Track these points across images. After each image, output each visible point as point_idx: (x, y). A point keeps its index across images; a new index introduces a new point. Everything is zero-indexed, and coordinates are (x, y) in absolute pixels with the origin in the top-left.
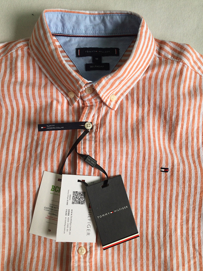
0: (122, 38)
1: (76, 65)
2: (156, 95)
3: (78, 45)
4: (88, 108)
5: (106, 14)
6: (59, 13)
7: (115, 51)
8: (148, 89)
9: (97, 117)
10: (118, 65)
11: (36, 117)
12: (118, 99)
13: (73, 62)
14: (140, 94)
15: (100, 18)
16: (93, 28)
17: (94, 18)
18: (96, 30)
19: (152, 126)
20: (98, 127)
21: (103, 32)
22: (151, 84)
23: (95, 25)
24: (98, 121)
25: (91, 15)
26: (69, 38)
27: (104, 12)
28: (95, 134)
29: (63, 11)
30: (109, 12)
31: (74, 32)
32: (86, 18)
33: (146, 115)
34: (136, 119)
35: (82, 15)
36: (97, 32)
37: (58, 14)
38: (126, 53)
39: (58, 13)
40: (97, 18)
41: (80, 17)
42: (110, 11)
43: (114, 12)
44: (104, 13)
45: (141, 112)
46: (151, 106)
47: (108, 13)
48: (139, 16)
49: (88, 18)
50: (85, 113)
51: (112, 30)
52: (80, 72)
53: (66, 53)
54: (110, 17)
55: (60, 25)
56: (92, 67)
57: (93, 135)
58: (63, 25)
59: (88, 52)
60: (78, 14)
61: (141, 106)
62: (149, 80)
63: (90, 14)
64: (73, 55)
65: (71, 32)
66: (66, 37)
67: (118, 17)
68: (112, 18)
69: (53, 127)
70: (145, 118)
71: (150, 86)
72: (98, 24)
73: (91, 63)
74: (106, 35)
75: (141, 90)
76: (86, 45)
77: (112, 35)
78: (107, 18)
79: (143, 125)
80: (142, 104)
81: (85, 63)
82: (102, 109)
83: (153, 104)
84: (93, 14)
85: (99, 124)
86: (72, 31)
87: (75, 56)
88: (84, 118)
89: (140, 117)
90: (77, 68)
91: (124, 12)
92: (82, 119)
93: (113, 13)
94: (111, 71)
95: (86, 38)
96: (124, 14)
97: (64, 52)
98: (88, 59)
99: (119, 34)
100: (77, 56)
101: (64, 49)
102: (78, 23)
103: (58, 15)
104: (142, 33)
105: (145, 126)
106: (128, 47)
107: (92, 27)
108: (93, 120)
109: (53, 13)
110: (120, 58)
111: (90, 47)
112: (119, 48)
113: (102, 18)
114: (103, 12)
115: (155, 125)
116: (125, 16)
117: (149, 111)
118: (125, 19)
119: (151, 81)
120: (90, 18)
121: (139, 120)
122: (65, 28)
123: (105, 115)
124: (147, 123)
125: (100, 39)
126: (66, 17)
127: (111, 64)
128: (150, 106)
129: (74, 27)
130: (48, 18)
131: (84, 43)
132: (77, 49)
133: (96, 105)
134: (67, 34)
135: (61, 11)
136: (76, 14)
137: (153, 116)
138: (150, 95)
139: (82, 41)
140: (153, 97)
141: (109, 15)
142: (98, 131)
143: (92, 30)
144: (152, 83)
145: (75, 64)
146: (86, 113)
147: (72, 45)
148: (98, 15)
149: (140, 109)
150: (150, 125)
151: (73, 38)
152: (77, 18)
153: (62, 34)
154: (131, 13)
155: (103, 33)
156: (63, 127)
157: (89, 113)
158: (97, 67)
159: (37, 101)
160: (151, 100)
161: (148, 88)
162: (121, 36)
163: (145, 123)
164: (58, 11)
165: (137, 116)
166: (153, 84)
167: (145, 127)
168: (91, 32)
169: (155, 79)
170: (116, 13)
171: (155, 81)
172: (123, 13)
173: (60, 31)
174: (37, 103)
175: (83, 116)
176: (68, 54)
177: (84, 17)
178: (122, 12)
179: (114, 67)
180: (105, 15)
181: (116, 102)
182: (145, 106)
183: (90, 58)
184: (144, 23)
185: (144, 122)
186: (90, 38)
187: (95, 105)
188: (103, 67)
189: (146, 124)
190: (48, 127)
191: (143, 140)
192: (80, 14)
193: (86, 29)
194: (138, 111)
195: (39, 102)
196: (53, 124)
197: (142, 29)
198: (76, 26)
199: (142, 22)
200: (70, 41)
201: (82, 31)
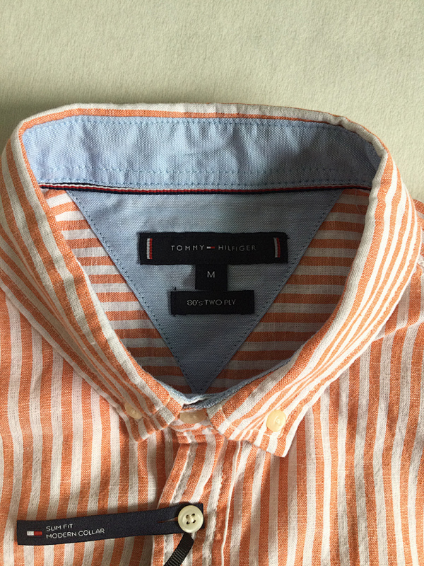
0: (299, 196)
1: (138, 296)
2: (418, 406)
3: (147, 221)
4: (189, 452)
5: (244, 116)
6: (76, 121)
7: (274, 244)
8: (391, 380)
9: (220, 486)
10: (284, 295)
11: (11, 489)
12: (293, 417)
13: (129, 282)
14: (361, 397)
15: (225, 129)
16: (200, 164)
17: (204, 131)
18: (209, 169)
19: (399, 504)
20: (223, 522)
21: (233, 177)
22: (399, 362)
23: (206, 154)
24: (223, 500)
25: (190, 120)
26: (113, 199)
27: (238, 109)
28: (212, 552)
29: (90, 110)
30: (255, 112)
31: (134, 178)
32: (173, 130)
33: (377, 462)
34: (347, 476)
35: (159, 120)
36: (211, 179)
37: (73, 121)
38: (311, 250)
39: (70, 122)
40: (213, 130)
41: (153, 130)
42: (260, 107)
43: (275, 114)
44: (238, 114)
45: (362, 452)
46: (396, 437)
47: (251, 117)
48: (372, 139)
49: (181, 130)
50: (177, 476)
51: (265, 172)
52: (152, 318)
53: (102, 246)
54: (259, 130)
55: (81, 157)
56: (192, 303)
57: (206, 552)
58: (94, 159)
59: (179, 248)
60: (145, 118)
61: (364, 433)
62: (394, 347)
63: (188, 115)
64: (128, 256)
65: (121, 179)
66: (104, 195)
67: (288, 132)
68: (267, 134)
69: (67, 530)
70: (375, 473)
71: (398, 371)
72: (217, 151)
73: (192, 288)
74: (242, 188)
75: (366, 384)
76: (174, 221)
77: (264, 187)
78: (249, 130)
79: (371, 504)
80: (368, 428)
81: (170, 289)
82: (237, 458)
83: (404, 432)
84: (198, 116)
85: (228, 510)
86: (126, 176)
87: (135, 258)
88: (175, 493)
89: (359, 472)
90: (143, 304)
91: (313, 117)
92: (168, 495)
93: (271, 118)
94: (258, 319)
95: (173, 197)
96: (314, 121)
97: (98, 244)
98: (180, 275)
99: (290, 186)
100: (143, 260)
101: (99, 236)
102: (144, 148)
103: (71, 127)
104: (382, 207)
105: (378, 509)
106: (319, 229)
107: (194, 161)
108: (207, 496)
109: (53, 125)
110: (292, 270)
111: (188, 230)
112: (288, 233)
113: (230, 128)
114: (234, 110)
115: (409, 497)
116: (314, 130)
117: (388, 450)
118: (316, 139)
119: (401, 351)
120: (188, 129)
121: (357, 483)
122: (100, 166)
123: (246, 473)
124: (384, 495)
125: (222, 199)
126: (102, 133)
127: (259, 294)
128: (393, 435)
129: (131, 164)
130: (37, 143)
131: (167, 214)
132: (142, 237)
133: (218, 446)
134: (107, 184)
135: (82, 112)
136: (138, 119)
137: (403, 467)
138: (398, 403)
139: (160, 208)
140: (407, 410)
141: (258, 121)
142: (222, 539)
143: (194, 171)
144: (402, 360)
145: (135, 292)
146: (181, 478)
147: (124, 221)
148: (217, 120)
149: (360, 443)
150: (394, 498)
151: (130, 199)
152: (143, 134)
153: (90, 184)
154: (340, 122)
155: (232, 181)
156: (102, 531)
157: (194, 476)
158: (212, 303)
159: (13, 436)
160: (400, 420)
161: (389, 378)
162: (295, 190)
163: (377, 495)
164: (70, 114)
165: (350, 466)
166: (410, 361)
167: (378, 512)
168: (193, 179)
169: (416, 344)
170: (281, 118)
171: (414, 352)
172: (309, 119)
173: (81, 174)
174: (14, 441)
175: (172, 487)
176: (109, 253)
177: (167, 128)
178: (307, 116)
179: (269, 305)
180: (243, 120)
181: (286, 430)
182: (377, 434)
183: (187, 270)
184: (392, 169)
185: (373, 492)
186: (188, 197)
187: (214, 443)
188: (231, 302)
189: (379, 497)
190: (51, 533)
191: (371, 561)
192: (153, 119)
193: (175, 168)
194: (350, 448)
195: (21, 438)
196: (68, 521)
197: (383, 194)
198: (139, 159)
199: (384, 165)
200: (118, 207)
201: (160, 173)
